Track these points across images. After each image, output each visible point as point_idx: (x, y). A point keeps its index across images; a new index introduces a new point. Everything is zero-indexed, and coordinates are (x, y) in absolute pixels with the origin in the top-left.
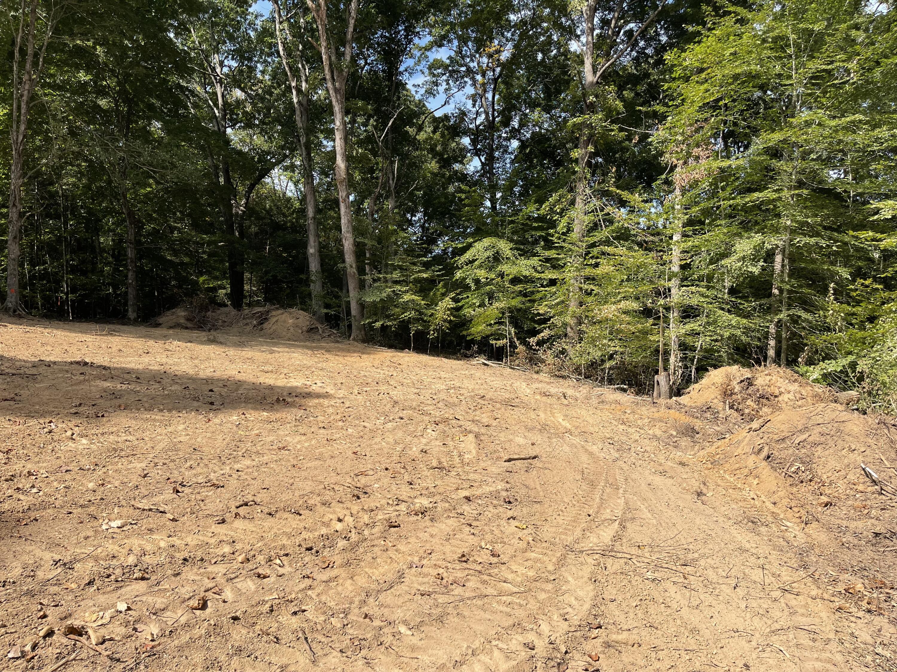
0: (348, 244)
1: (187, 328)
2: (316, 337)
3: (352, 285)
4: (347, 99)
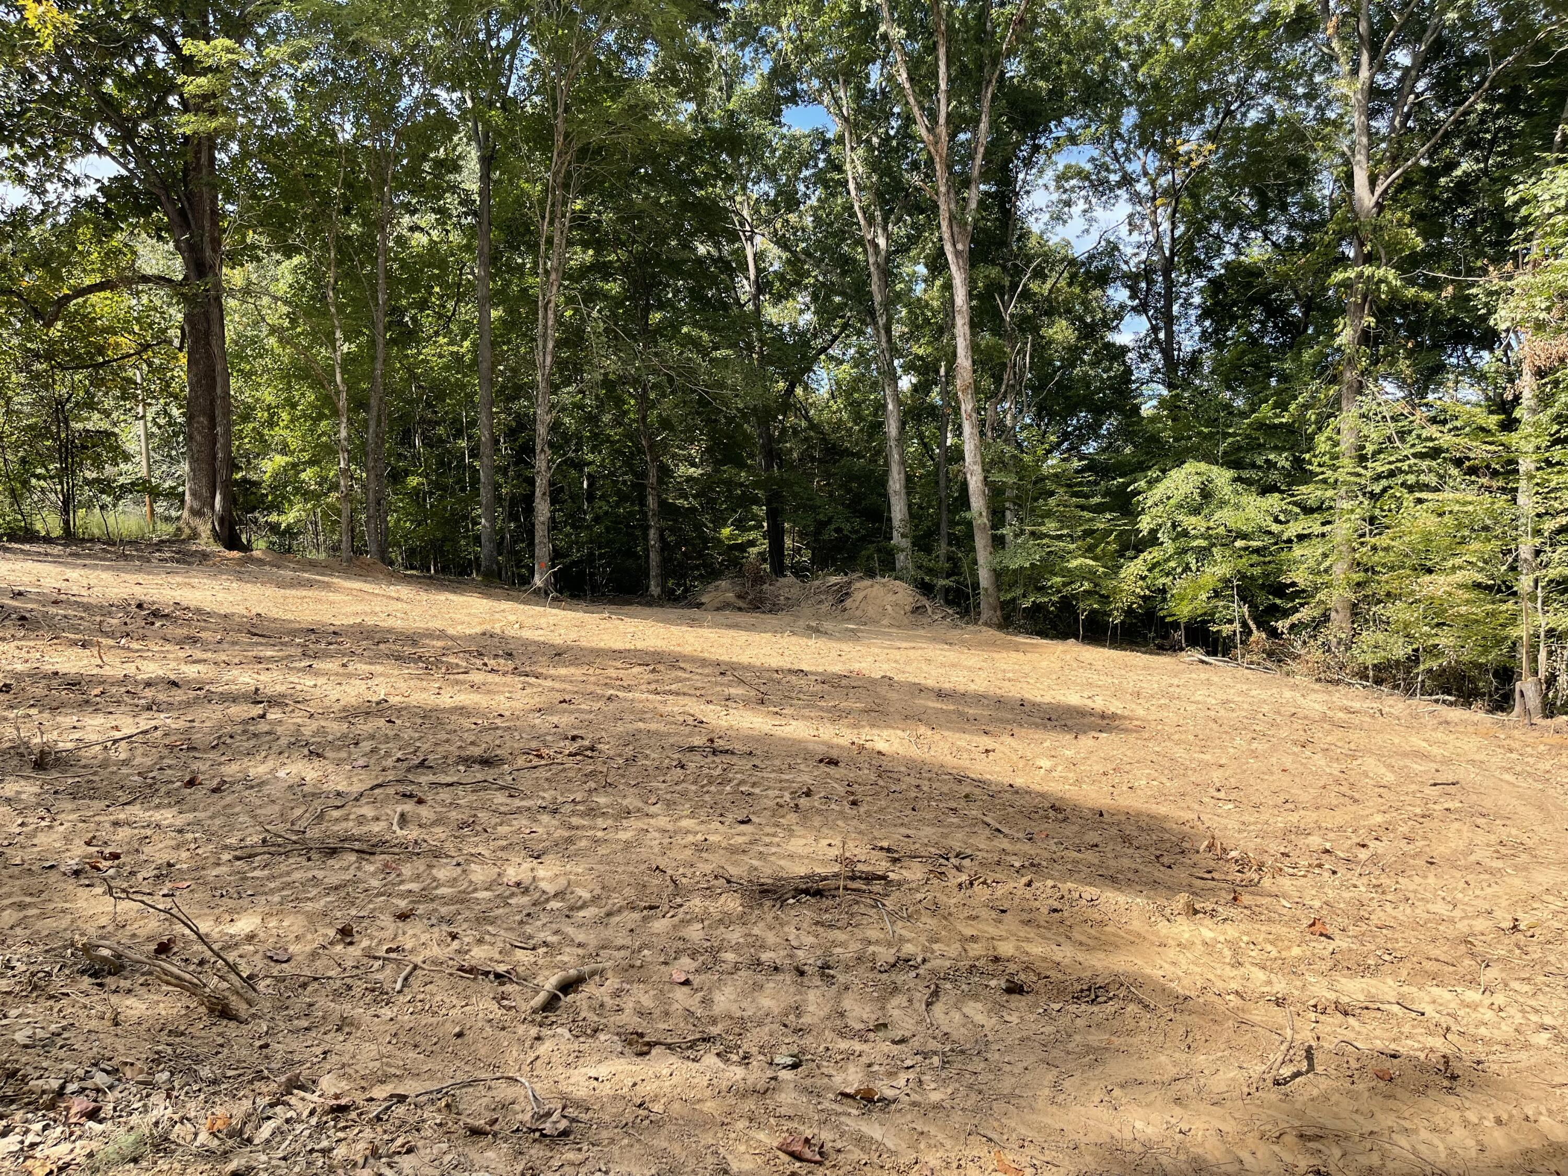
0: (975, 482)
1: (740, 609)
2: (926, 620)
3: (981, 542)
4: (973, 266)
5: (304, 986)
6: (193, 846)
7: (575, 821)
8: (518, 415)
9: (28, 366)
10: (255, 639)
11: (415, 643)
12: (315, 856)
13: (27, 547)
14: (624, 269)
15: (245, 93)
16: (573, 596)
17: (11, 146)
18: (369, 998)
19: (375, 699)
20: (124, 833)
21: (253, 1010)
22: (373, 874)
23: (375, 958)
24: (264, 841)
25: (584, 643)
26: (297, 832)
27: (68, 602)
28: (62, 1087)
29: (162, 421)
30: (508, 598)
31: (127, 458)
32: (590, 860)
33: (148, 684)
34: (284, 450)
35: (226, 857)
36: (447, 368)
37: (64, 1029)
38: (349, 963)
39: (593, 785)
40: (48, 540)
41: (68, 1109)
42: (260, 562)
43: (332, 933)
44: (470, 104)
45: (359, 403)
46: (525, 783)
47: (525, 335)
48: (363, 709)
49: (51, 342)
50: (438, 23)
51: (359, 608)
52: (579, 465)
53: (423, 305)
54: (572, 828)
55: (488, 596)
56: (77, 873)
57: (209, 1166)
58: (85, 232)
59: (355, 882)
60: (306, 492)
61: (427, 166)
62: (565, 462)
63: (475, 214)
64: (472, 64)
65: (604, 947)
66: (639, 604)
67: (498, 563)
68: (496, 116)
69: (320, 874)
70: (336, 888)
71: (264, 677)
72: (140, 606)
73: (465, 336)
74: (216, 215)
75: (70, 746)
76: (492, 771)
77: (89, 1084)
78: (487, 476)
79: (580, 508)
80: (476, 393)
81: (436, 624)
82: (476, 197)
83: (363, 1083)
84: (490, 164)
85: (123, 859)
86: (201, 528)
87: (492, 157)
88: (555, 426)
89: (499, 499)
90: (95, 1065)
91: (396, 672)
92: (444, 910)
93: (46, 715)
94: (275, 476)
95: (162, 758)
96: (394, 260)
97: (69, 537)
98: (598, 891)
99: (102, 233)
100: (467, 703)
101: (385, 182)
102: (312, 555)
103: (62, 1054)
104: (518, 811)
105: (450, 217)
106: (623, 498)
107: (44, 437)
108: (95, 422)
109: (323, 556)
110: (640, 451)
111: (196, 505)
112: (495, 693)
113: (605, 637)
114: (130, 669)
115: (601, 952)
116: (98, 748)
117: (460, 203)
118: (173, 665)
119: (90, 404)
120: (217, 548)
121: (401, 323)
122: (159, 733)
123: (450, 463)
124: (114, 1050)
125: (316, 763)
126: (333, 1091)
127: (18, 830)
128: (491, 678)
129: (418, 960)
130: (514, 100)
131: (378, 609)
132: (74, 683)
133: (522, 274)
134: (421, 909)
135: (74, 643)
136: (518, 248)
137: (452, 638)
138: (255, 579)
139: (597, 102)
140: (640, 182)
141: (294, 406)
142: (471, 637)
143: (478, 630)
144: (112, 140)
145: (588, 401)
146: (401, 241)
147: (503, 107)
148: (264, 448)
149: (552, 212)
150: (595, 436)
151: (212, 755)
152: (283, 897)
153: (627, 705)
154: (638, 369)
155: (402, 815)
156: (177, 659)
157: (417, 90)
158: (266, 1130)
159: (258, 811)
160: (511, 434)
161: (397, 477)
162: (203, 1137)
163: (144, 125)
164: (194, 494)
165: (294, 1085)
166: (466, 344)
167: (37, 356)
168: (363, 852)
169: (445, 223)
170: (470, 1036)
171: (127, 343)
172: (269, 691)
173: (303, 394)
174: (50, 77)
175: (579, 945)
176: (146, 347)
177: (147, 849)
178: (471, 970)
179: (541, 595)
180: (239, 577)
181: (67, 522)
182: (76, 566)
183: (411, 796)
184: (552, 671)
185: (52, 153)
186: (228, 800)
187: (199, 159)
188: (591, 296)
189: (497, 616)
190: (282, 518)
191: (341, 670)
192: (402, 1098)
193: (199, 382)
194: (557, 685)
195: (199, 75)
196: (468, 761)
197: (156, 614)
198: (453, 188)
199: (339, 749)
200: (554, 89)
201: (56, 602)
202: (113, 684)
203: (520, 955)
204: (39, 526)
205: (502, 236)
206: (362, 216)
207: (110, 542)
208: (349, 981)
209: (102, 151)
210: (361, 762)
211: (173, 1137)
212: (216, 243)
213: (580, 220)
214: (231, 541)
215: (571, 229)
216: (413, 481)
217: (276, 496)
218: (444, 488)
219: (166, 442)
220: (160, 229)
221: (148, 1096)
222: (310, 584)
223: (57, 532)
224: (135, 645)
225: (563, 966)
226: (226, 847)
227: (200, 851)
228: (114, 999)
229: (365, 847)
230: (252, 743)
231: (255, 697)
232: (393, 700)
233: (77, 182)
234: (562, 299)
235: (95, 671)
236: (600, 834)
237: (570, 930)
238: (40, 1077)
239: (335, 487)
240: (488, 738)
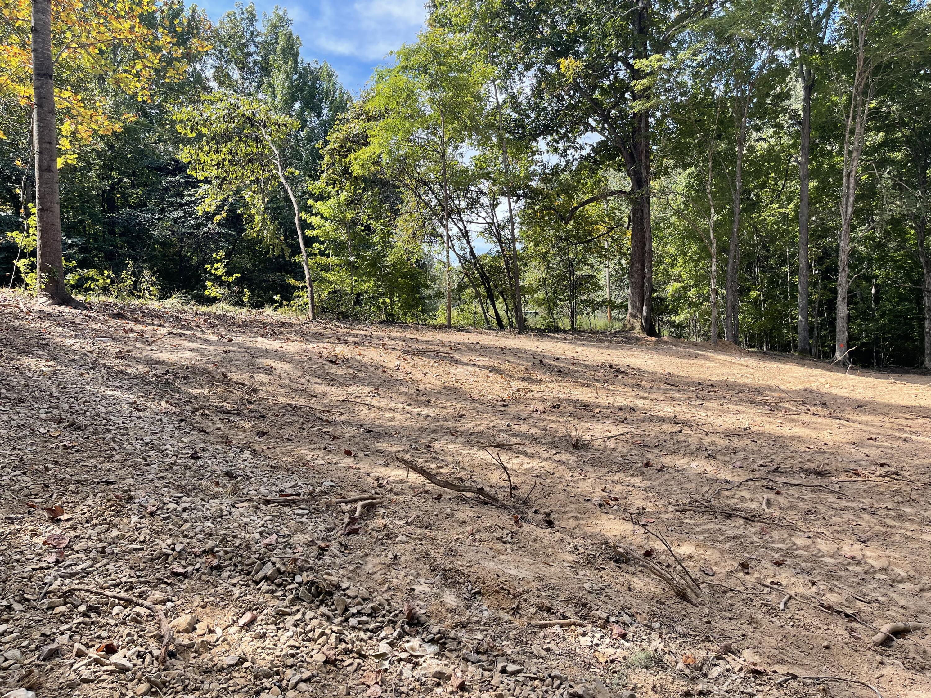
5: (725, 592)
6: (653, 500)
7: (889, 521)
8: (825, 248)
9: (557, 244)
10: (669, 387)
11: (760, 394)
12: (719, 517)
13: (556, 335)
14: (908, 142)
15: (665, 82)
16: (864, 367)
17: (552, 135)
18: (764, 609)
19: (743, 427)
20: (618, 488)
21: (699, 600)
22: (755, 534)
23: (764, 585)
24: (690, 503)
25: (879, 400)
26: (706, 501)
27: (578, 363)
28: (608, 618)
29: (617, 268)
30: (817, 367)
31: (600, 288)
32: (903, 550)
33: (620, 409)
34: (680, 279)
35: (671, 509)
36: (777, 223)
37: (606, 586)
38: (749, 586)
39: (901, 499)
40: (564, 332)
41: (611, 630)
42: (666, 343)
43: (736, 564)
44: (798, 55)
45: (723, 249)
46: (849, 491)
47: (832, 195)
48: (736, 432)
49: (568, 232)
50: (780, 12)
51: (724, 371)
52: (869, 278)
53: (763, 186)
54: (887, 526)
55: (804, 365)
56: (600, 505)
57: (686, 683)
58: (585, 172)
59: (744, 536)
60: (691, 303)
61: (768, 101)
62: (858, 277)
63: (800, 123)
64: (801, 30)
65: (920, 612)
66: (916, 373)
67: (809, 344)
68: (816, 59)
69: (723, 528)
70: (734, 538)
71: (678, 409)
72: (611, 366)
73: (790, 201)
74: (648, 152)
75: (588, 438)
76: (825, 480)
77: (620, 619)
78: (803, 289)
79: (869, 307)
80: (796, 236)
81: (772, 383)
82: (801, 113)
83: (769, 661)
84: (811, 89)
85: (619, 502)
86: (636, 324)
87: (812, 85)
88: (853, 253)
89: (810, 303)
90: (622, 610)
91: (753, 411)
92: (804, 565)
93: (576, 421)
94: (673, 294)
95: (631, 449)
96: (746, 161)
97: (574, 330)
98: (912, 573)
99: (593, 172)
100: (801, 434)
101: (743, 115)
102: (693, 339)
103: (606, 599)
104: (846, 509)
105: (783, 127)
106: (902, 299)
107: (563, 280)
108: (585, 270)
109: (699, 340)
110: (920, 266)
111: (634, 312)
112: (819, 429)
113: (894, 396)
114: (611, 400)
115: (919, 615)
116: (601, 440)
117: (790, 118)
118: (630, 399)
119: (584, 262)
120: (644, 335)
121: (749, 198)
122: (629, 436)
123: (777, 281)
124: (631, 604)
125: (712, 461)
126: (751, 660)
127: (570, 479)
128: (815, 419)
129: (793, 593)
130: (829, 46)
131: (735, 372)
132: (586, 406)
133: (831, 156)
134: (789, 561)
135: (583, 385)
136: (829, 140)
137: (784, 391)
138: (666, 353)
139: (887, 34)
140: (921, 80)
141: (685, 254)
142: (797, 392)
143: (800, 387)
144: (598, 122)
145: (877, 234)
146: (751, 149)
147: (821, 53)
148: (669, 278)
149: (854, 111)
150: (882, 258)
151: (656, 451)
152: (705, 538)
153: (920, 446)
154: (918, 209)
155: (768, 500)
156: (631, 396)
157: (765, 55)
158: (715, 672)
159: (683, 486)
160: (820, 261)
161: (744, 292)
162: (681, 665)
163: (613, 112)
164: (632, 306)
165: (728, 650)
166: (791, 206)
167: (561, 239)
168: (747, 519)
169: (779, 133)
170: (834, 650)
171: (602, 228)
172: (682, 417)
173: (690, 247)
174: (570, 96)
175: (902, 607)
176: (611, 229)
177: (630, 498)
178: (829, 608)
179: (842, 366)
180: (657, 351)
181: (572, 322)
182: (580, 345)
183: (772, 489)
184: (856, 418)
185: (570, 135)
186: (667, 476)
187: (640, 124)
188: (883, 163)
189: (812, 378)
190: (677, 318)
191: (720, 408)
192: (795, 677)
193: (637, 245)
194: (864, 427)
195: (642, 78)
196: (807, 472)
197: (618, 371)
198: (785, 110)
199: (725, 455)
200: (856, 32)
201: (573, 363)
202: (604, 408)
203: (859, 604)
204: (560, 325)
205: (818, 134)
206: (728, 139)
207: (593, 332)
208: (751, 596)
209: (593, 129)
210: (739, 464)
211: (665, 660)
212: (648, 168)
213: (874, 114)
214: (650, 330)
215: (867, 121)
216: (754, 294)
217: (674, 306)
218: (773, 298)
219: (619, 280)
220: (619, 166)
221: (650, 634)
222: (696, 357)
223: (568, 328)
224: (611, 387)
225: (892, 619)
226: (670, 503)
227: (657, 503)
228: (627, 576)
229: (748, 516)
230: (676, 446)
231: (675, 421)
232: (754, 428)
233: (581, 148)
234: (860, 168)
235: (595, 400)
236: (909, 533)
237: (894, 596)
238: (597, 610)
239: (707, 299)
240: (821, 459)
